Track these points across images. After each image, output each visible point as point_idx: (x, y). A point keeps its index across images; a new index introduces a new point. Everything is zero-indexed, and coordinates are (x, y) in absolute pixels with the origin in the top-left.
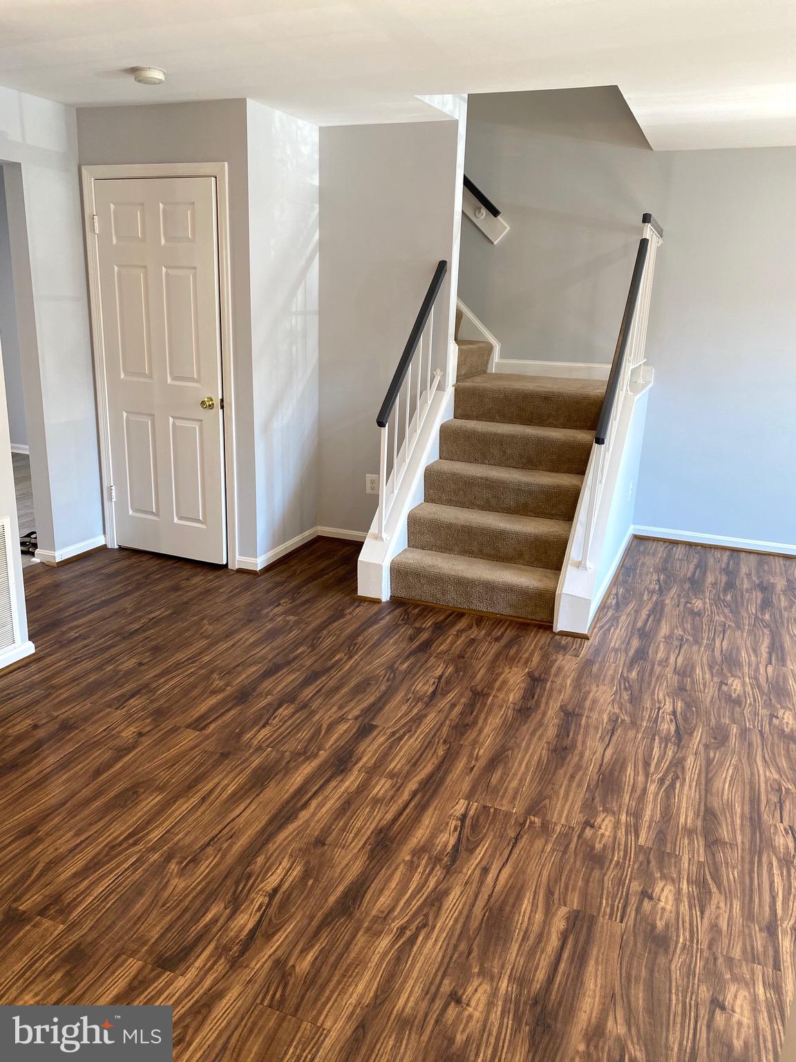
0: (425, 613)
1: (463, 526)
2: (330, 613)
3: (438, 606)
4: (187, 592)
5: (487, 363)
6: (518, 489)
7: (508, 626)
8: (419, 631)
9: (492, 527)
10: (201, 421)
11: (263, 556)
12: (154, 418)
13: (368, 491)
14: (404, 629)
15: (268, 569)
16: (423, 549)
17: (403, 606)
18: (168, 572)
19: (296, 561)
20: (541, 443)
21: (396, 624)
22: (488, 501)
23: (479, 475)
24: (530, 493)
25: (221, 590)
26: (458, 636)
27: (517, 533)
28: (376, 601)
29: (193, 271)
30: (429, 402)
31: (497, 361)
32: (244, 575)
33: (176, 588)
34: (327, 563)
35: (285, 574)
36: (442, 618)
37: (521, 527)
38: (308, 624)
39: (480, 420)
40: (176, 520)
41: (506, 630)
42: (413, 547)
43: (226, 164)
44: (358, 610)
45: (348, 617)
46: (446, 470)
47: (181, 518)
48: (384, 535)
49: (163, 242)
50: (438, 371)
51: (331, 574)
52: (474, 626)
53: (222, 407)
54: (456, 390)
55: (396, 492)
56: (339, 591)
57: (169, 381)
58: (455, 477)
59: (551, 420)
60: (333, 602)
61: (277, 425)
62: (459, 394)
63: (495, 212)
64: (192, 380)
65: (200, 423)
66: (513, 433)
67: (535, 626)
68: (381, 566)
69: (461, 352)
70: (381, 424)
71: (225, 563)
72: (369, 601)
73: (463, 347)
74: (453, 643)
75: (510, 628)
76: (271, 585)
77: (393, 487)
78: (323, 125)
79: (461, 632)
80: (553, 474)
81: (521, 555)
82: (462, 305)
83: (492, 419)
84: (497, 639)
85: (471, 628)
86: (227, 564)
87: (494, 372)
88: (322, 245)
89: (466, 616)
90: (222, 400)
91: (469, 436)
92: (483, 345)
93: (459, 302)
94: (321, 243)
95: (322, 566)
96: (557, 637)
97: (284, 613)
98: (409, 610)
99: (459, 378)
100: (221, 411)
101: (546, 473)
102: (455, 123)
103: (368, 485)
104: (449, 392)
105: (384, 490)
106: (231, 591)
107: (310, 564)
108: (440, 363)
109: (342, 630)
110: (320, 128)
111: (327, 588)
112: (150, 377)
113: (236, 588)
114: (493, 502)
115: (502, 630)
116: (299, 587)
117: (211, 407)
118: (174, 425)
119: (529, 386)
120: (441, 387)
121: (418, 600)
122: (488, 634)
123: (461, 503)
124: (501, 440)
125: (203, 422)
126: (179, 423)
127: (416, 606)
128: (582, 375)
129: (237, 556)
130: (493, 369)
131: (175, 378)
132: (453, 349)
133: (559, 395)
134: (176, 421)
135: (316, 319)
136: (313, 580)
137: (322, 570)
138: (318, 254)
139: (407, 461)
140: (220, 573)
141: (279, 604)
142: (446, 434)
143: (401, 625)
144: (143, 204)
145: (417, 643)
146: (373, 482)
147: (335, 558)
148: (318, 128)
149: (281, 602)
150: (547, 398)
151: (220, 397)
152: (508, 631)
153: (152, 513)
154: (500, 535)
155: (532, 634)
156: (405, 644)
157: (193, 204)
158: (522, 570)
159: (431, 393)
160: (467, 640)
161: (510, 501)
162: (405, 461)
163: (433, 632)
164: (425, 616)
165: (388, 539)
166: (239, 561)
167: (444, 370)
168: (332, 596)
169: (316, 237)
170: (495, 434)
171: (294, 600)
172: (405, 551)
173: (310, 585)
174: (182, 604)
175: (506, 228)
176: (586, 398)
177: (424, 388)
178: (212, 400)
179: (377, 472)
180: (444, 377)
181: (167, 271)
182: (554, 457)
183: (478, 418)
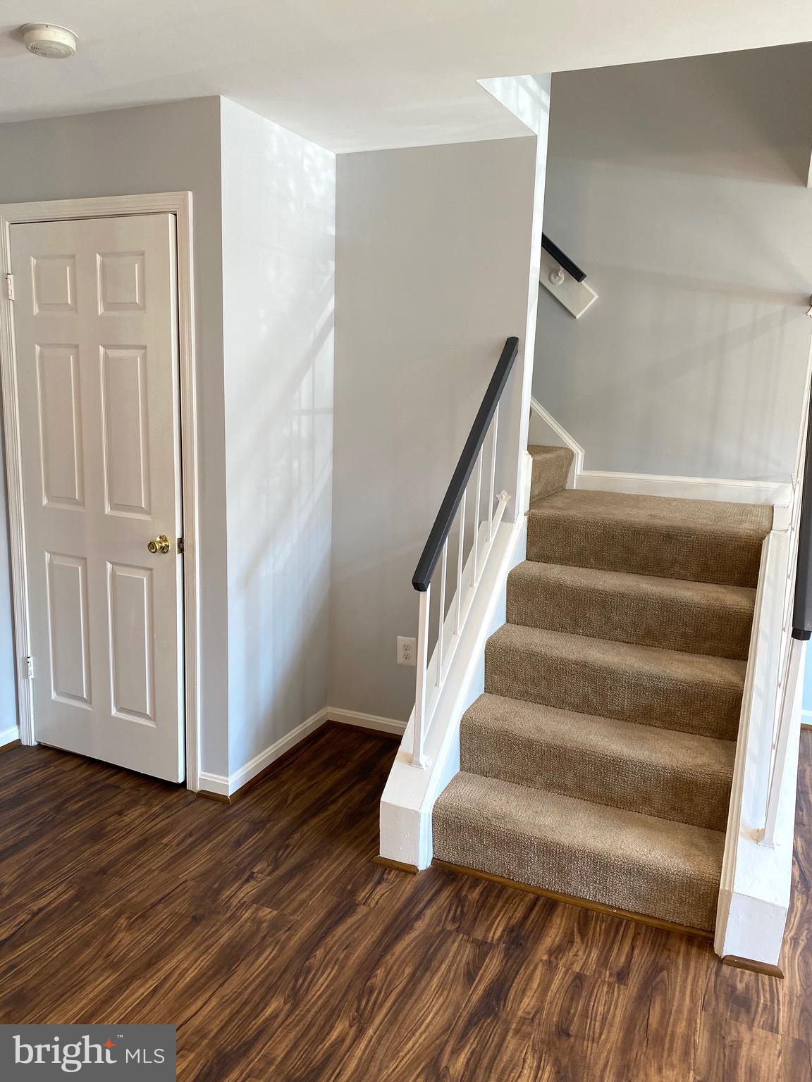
0: (491, 900)
1: (550, 746)
2: (332, 900)
3: (510, 883)
4: (113, 842)
5: (566, 476)
6: (636, 684)
7: (634, 939)
8: (483, 949)
9: (599, 750)
10: (151, 570)
11: (240, 771)
12: (86, 563)
13: (400, 659)
14: (456, 944)
15: (248, 789)
16: (485, 774)
17: (453, 880)
18: (94, 797)
19: (291, 772)
20: (668, 607)
21: (443, 930)
22: (586, 699)
23: (571, 657)
24: (657, 691)
25: (165, 841)
26: (551, 967)
27: (640, 764)
28: (409, 870)
29: (143, 351)
30: (492, 540)
31: (580, 475)
32: (208, 804)
33: (96, 835)
34: (338, 775)
35: (271, 803)
36: (519, 915)
37: (647, 753)
38: (292, 928)
39: (566, 564)
40: (114, 711)
41: (633, 948)
42: (469, 770)
43: (190, 194)
44: (380, 890)
45: (362, 910)
46: (518, 646)
47: (120, 710)
48: (423, 759)
49: (100, 310)
50: (504, 494)
51: (341, 801)
52: (577, 939)
53: (181, 550)
54: (529, 521)
55: (442, 684)
56: (351, 843)
57: (107, 510)
58: (533, 658)
59: (676, 569)
60: (341, 869)
61: (266, 572)
62: (534, 525)
63: (578, 275)
64: (139, 509)
65: (149, 572)
66: (621, 590)
67: (681, 936)
68: (417, 814)
69: (535, 464)
70: (419, 586)
71: (181, 780)
72: (397, 869)
73: (539, 458)
74: (545, 988)
75: (639, 944)
76: (245, 827)
77: (438, 677)
78: (341, 151)
79: (557, 951)
80: (687, 657)
81: (647, 800)
82: (537, 406)
83: (584, 564)
84: (622, 976)
85: (571, 942)
86: (185, 782)
87: (575, 488)
88: (339, 319)
89: (560, 909)
90: (181, 541)
91: (553, 592)
92: (562, 453)
93: (534, 403)
94: (337, 313)
95: (329, 783)
96: (726, 970)
97: (256, 900)
98: (464, 894)
99: (534, 503)
100: (179, 556)
101: (678, 655)
102: (533, 140)
103: (400, 653)
104: (521, 522)
105: (424, 675)
106: (183, 841)
107: (310, 779)
108: (507, 482)
109: (349, 947)
110: (337, 156)
111: (333, 834)
112: (82, 503)
113: (190, 835)
114: (595, 700)
115: (626, 948)
116: (287, 833)
117: (164, 550)
118: (113, 574)
119: (639, 516)
120: (508, 517)
121: (478, 870)
122: (604, 962)
123: (543, 698)
124: (604, 601)
125: (154, 571)
126: (121, 572)
127: (476, 881)
128: (702, 495)
129: (200, 772)
130: (574, 484)
131: (114, 506)
132: (525, 463)
133: (689, 533)
134: (115, 567)
135: (329, 419)
136: (313, 816)
137: (330, 792)
138: (332, 332)
139: (460, 633)
140: (173, 798)
141: (251, 877)
142: (518, 587)
143: (450, 933)
144: (73, 257)
145: (481, 988)
146: (406, 648)
147: (350, 766)
148: (333, 156)
149: (255, 870)
150: (670, 536)
151: (178, 535)
152: (636, 952)
153: (81, 699)
154: (614, 765)
155: (681, 961)
156: (459, 989)
157: (143, 254)
158: (652, 827)
159: (495, 523)
160: (569, 979)
161: (624, 700)
162: (455, 633)
163: (508, 955)
164: (492, 909)
165: (430, 765)
166: (203, 779)
167: (513, 492)
168: (341, 854)
169: (331, 305)
170: (595, 591)
171: (276, 864)
172: (456, 779)
173: (305, 828)
174: (96, 874)
175: (593, 297)
176: (733, 538)
177: (484, 517)
178: (166, 540)
179: (414, 633)
180: (512, 502)
181: (106, 353)
182: (689, 631)
183: (565, 560)
